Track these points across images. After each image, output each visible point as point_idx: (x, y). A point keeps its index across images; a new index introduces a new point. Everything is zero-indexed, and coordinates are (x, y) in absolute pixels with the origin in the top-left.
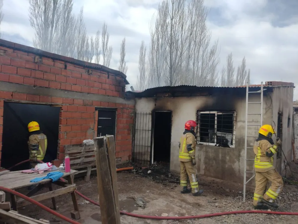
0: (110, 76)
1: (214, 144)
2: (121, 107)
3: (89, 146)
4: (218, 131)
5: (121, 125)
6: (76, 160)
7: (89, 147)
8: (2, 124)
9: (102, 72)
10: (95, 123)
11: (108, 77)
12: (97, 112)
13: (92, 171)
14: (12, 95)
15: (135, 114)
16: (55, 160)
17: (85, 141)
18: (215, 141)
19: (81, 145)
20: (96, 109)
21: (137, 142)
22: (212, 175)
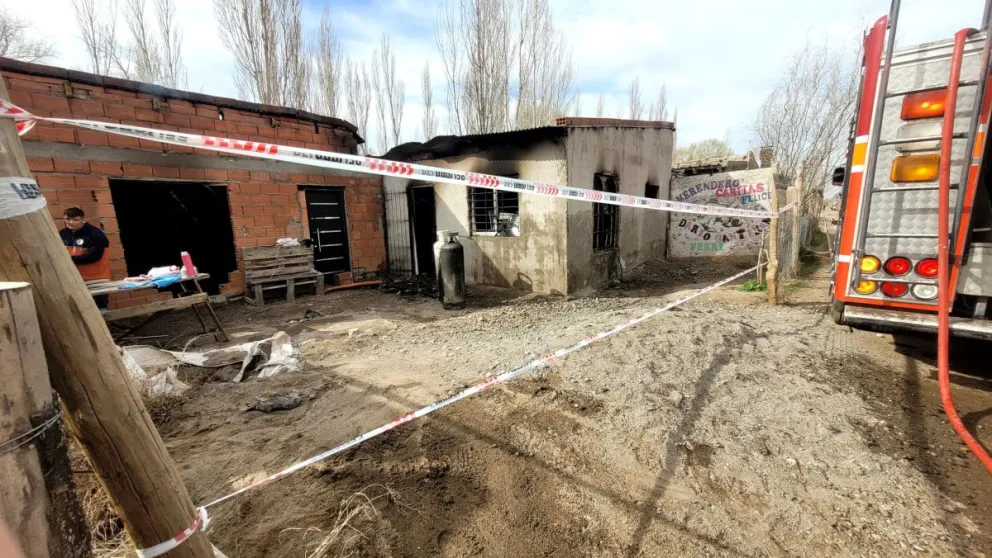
0: (320, 129)
1: (493, 234)
2: (352, 182)
3: (288, 248)
4: (500, 211)
5: (358, 216)
6: (268, 271)
7: (290, 250)
8: (115, 215)
9: (300, 121)
10: (301, 212)
11: (317, 132)
12: (302, 194)
13: (296, 287)
14: (122, 168)
15: (383, 194)
16: (235, 272)
17: (279, 241)
18: (496, 227)
19: (273, 246)
20: (300, 188)
21: (391, 242)
22: (493, 282)
